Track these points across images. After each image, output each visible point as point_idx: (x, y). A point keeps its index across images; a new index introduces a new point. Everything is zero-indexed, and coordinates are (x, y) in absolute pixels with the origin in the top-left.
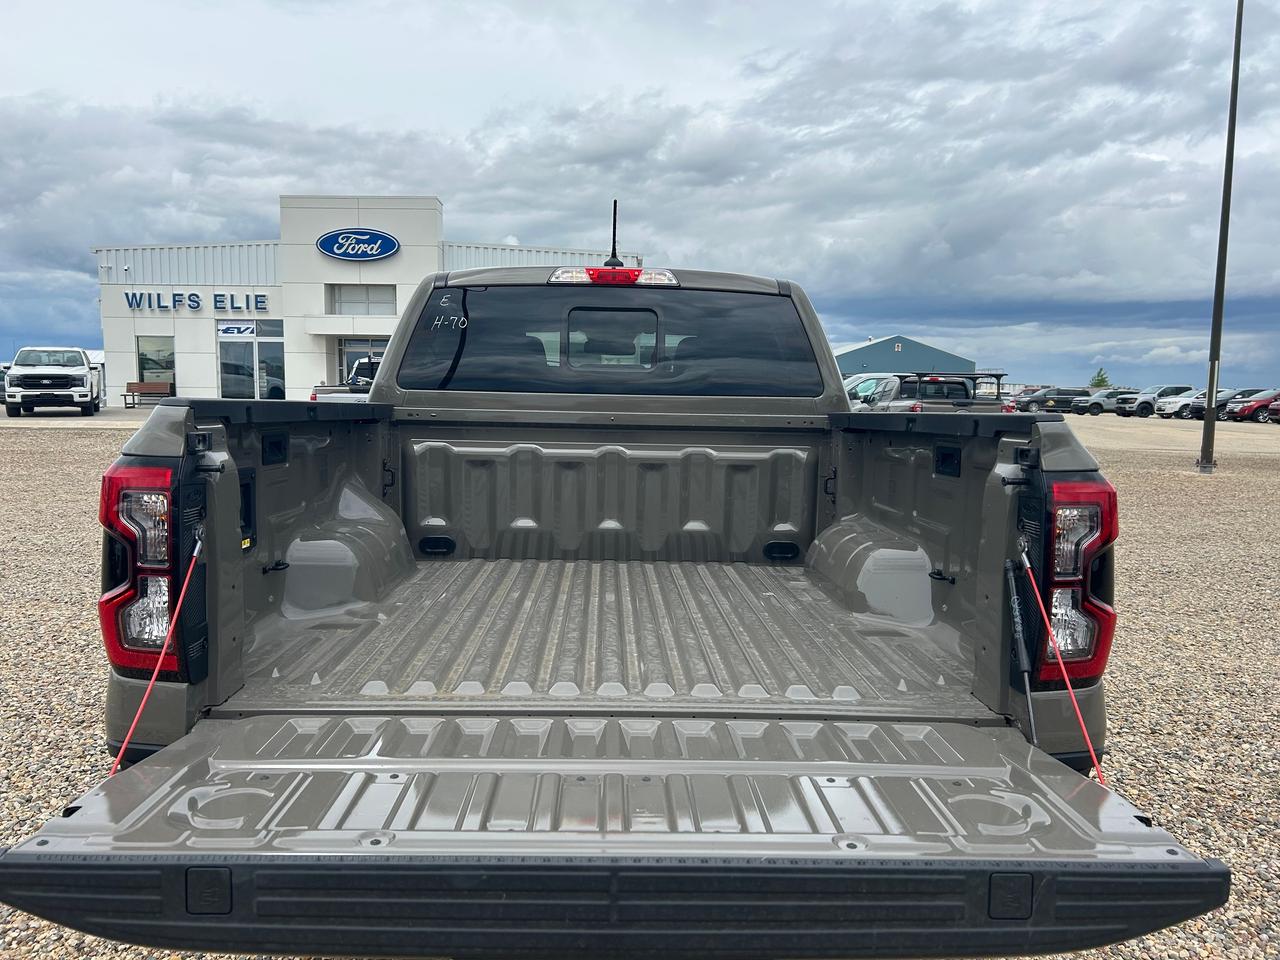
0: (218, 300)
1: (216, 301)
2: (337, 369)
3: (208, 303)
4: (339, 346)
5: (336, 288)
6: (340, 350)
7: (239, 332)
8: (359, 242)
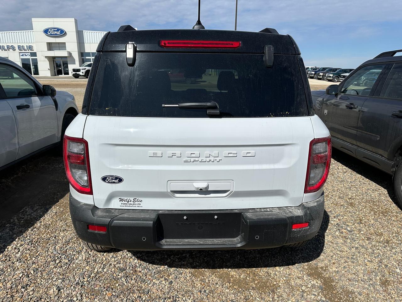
0: (19, 47)
1: (18, 47)
2: (53, 65)
3: (17, 48)
4: (52, 60)
5: (51, 43)
6: (53, 61)
7: (26, 56)
8: (54, 31)
